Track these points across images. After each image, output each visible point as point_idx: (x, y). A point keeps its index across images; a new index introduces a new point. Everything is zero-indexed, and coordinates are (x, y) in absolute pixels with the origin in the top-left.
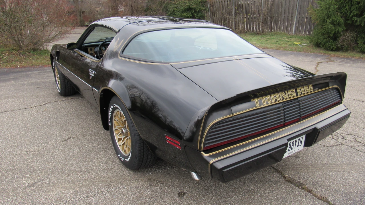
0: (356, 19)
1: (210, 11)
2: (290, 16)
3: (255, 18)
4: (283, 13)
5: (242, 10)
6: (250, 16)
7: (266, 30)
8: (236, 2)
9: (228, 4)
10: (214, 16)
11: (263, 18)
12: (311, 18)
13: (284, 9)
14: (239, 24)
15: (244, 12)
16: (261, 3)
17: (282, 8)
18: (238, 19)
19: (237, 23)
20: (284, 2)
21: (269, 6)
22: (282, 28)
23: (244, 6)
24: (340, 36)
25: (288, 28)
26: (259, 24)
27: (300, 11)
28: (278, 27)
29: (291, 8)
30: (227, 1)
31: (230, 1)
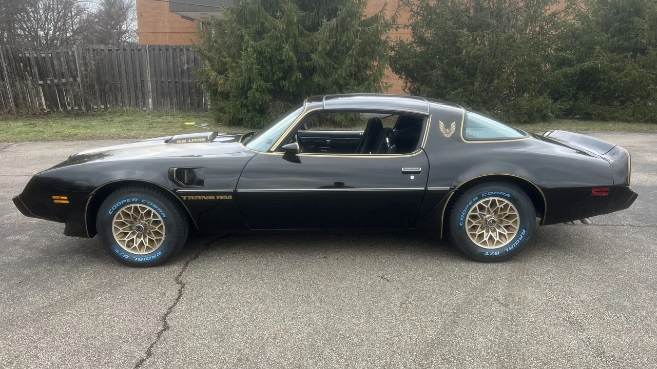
2: (139, 80)
3: (64, 84)
4: (124, 75)
5: (28, 68)
6: (50, 80)
7: (95, 107)
11: (83, 85)
12: (176, 82)
13: (123, 67)
14: (24, 99)
15: (35, 74)
16: (74, 57)
17: (119, 66)
18: (22, 88)
19: (21, 96)
20: (121, 57)
21: (93, 62)
22: (127, 102)
23: (33, 62)
24: (268, 107)
25: (138, 100)
26: (75, 96)
27: (155, 71)
28: (120, 100)
29: (137, 67)
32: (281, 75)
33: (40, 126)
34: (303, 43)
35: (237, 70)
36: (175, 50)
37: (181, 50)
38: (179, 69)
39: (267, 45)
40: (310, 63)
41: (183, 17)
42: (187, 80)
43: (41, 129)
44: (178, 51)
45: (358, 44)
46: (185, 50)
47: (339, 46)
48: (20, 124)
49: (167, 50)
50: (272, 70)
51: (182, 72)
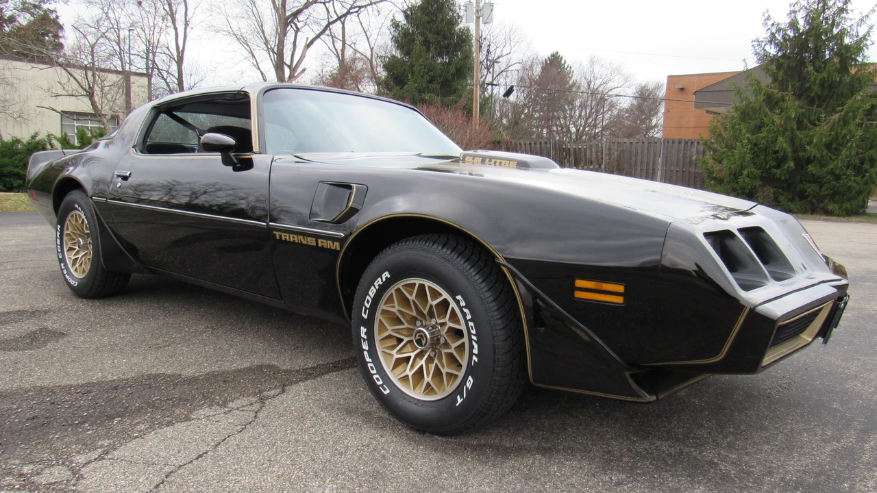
0: (775, 171)
2: (651, 168)
5: (568, 157)
8: (557, 144)
9: (541, 148)
12: (683, 171)
13: (639, 158)
15: (572, 161)
16: (602, 147)
17: (636, 156)
20: (639, 148)
21: (616, 153)
23: (572, 152)
24: (757, 192)
27: (666, 162)
29: (652, 157)
30: (541, 143)
31: (546, 143)
32: (774, 163)
34: (800, 136)
35: (732, 158)
36: (687, 143)
37: (692, 143)
38: (688, 160)
39: (764, 138)
40: (804, 154)
41: (708, 112)
42: (694, 170)
44: (689, 144)
45: (858, 137)
46: (696, 143)
47: (840, 139)
49: (680, 142)
50: (765, 159)
51: (691, 162)
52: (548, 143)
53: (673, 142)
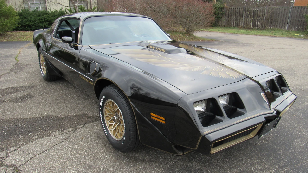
1: (226, 14)
2: (285, 19)
3: (259, 19)
4: (280, 17)
5: (250, 14)
6: (256, 18)
7: (267, 27)
8: (246, 9)
9: (240, 10)
10: (228, 18)
11: (265, 20)
12: (299, 20)
13: (280, 14)
14: (247, 23)
15: (252, 16)
16: (265, 10)
17: (279, 14)
18: (247, 20)
19: (246, 22)
21: (271, 12)
22: (278, 26)
23: (252, 12)
25: (283, 26)
26: (262, 23)
27: (292, 16)
28: (276, 25)
29: (286, 14)
30: (240, 8)
31: (242, 8)
33: (249, 31)
36: (302, 8)
37: (304, 8)
38: (301, 15)
42: (303, 20)
43: (249, 32)
44: (303, 9)
46: (306, 8)
48: (244, 30)
49: (299, 8)
51: (303, 16)
52: (243, 8)
53: (296, 8)
